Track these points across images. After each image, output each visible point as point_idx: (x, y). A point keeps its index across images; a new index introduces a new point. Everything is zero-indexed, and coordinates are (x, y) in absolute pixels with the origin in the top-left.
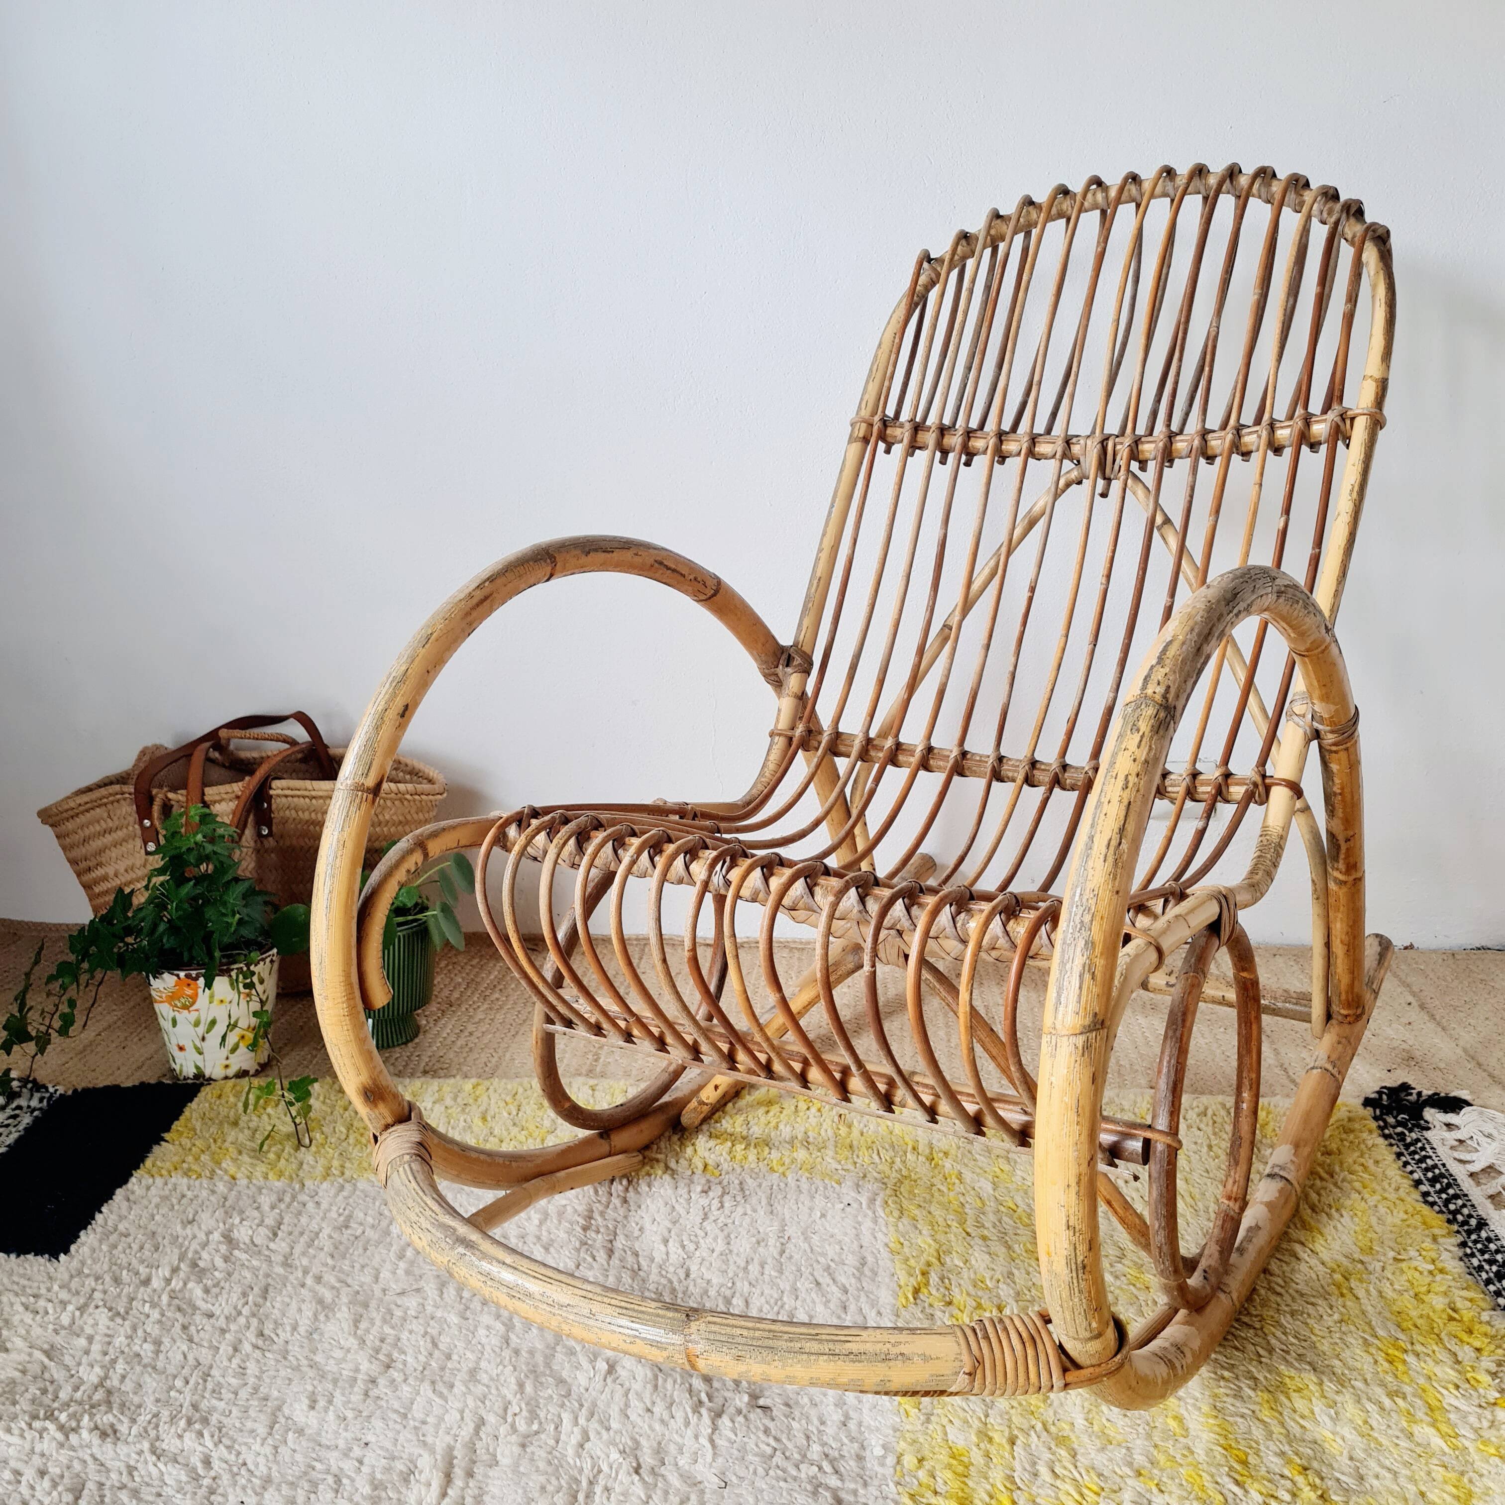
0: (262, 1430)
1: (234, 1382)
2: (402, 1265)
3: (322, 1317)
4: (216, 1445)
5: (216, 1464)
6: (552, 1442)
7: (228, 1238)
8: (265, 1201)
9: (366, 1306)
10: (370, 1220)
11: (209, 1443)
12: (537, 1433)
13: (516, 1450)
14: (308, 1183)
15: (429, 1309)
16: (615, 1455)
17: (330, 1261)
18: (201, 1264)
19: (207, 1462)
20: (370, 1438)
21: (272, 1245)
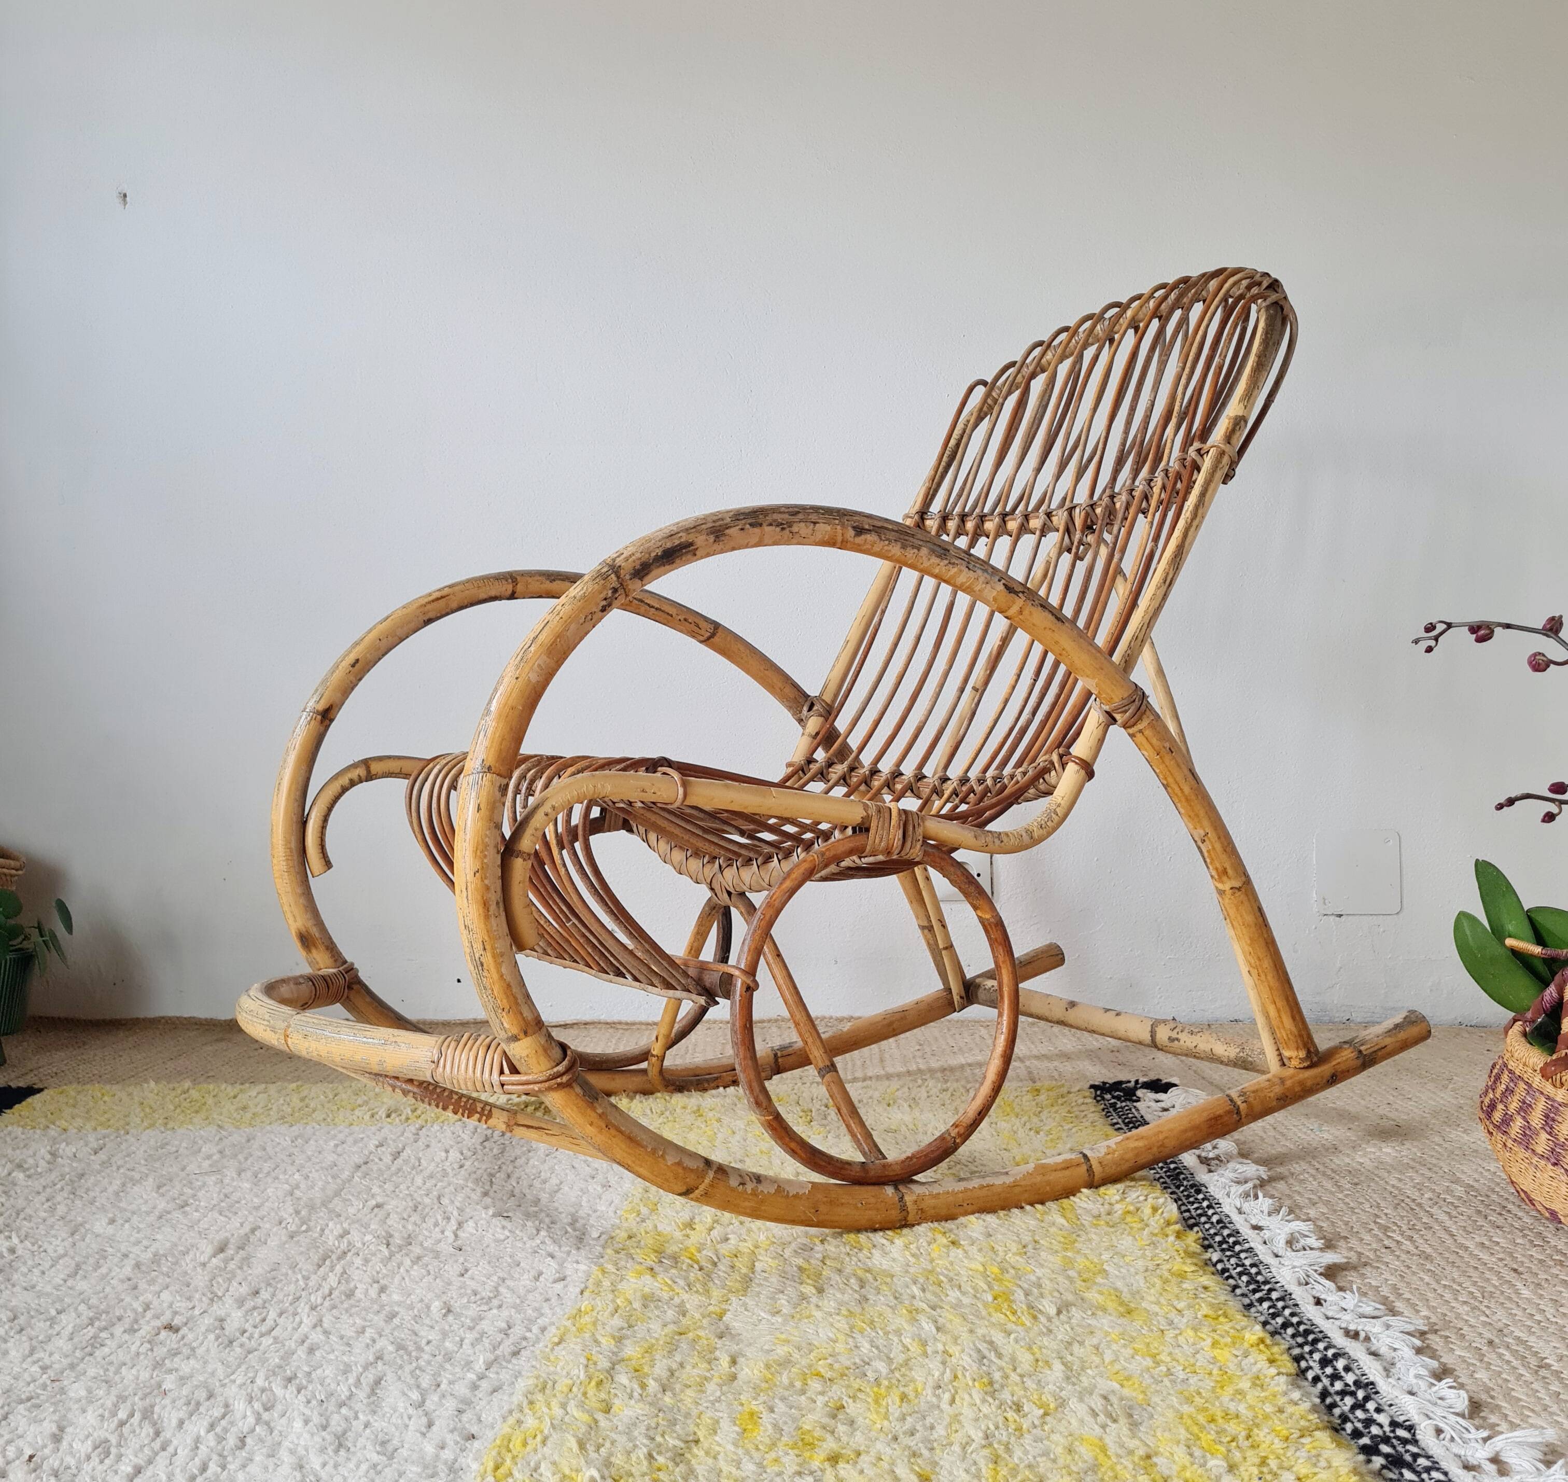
0: (64, 1235)
1: (44, 1214)
2: (207, 1162)
3: (129, 1185)
4: (22, 1242)
5: (19, 1252)
6: (316, 1235)
7: (54, 1154)
8: (91, 1138)
9: (171, 1180)
10: (184, 1145)
11: (15, 1240)
12: (306, 1231)
13: (284, 1238)
14: (133, 1131)
15: (226, 1181)
16: (368, 1237)
17: (143, 1162)
18: (26, 1166)
19: (12, 1251)
20: (158, 1237)
21: (93, 1157)
